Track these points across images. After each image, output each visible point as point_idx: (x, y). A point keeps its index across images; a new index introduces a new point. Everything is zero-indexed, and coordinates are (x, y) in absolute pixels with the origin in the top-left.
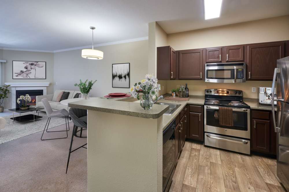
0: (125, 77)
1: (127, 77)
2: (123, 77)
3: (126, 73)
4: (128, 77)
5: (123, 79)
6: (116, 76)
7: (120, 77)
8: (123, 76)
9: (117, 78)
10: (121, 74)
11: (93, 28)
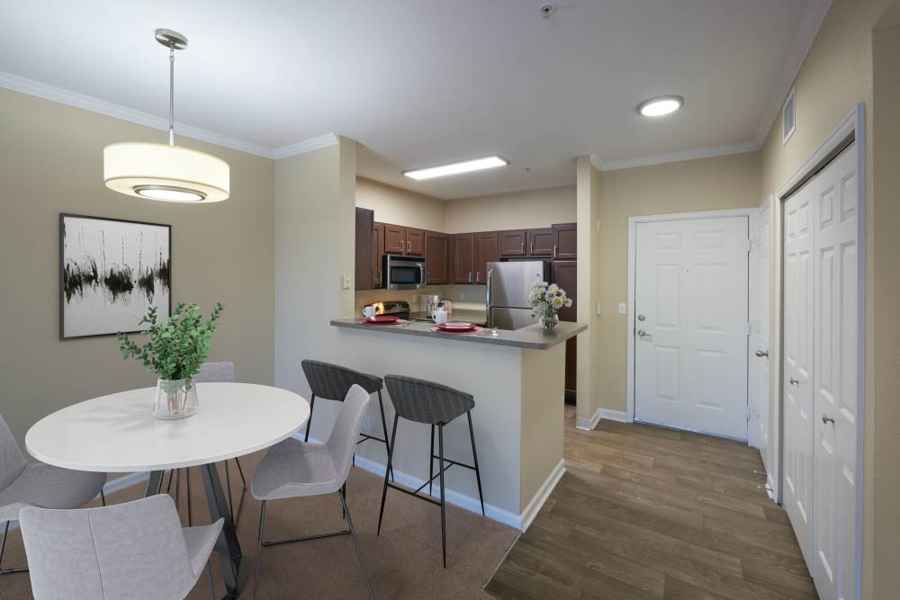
0: (147, 284)
1: (157, 283)
2: (136, 286)
3: (152, 266)
4: (164, 284)
5: (137, 293)
6: (91, 278)
7: (118, 284)
8: (135, 278)
9: (99, 288)
10: (122, 268)
11: (173, 41)
